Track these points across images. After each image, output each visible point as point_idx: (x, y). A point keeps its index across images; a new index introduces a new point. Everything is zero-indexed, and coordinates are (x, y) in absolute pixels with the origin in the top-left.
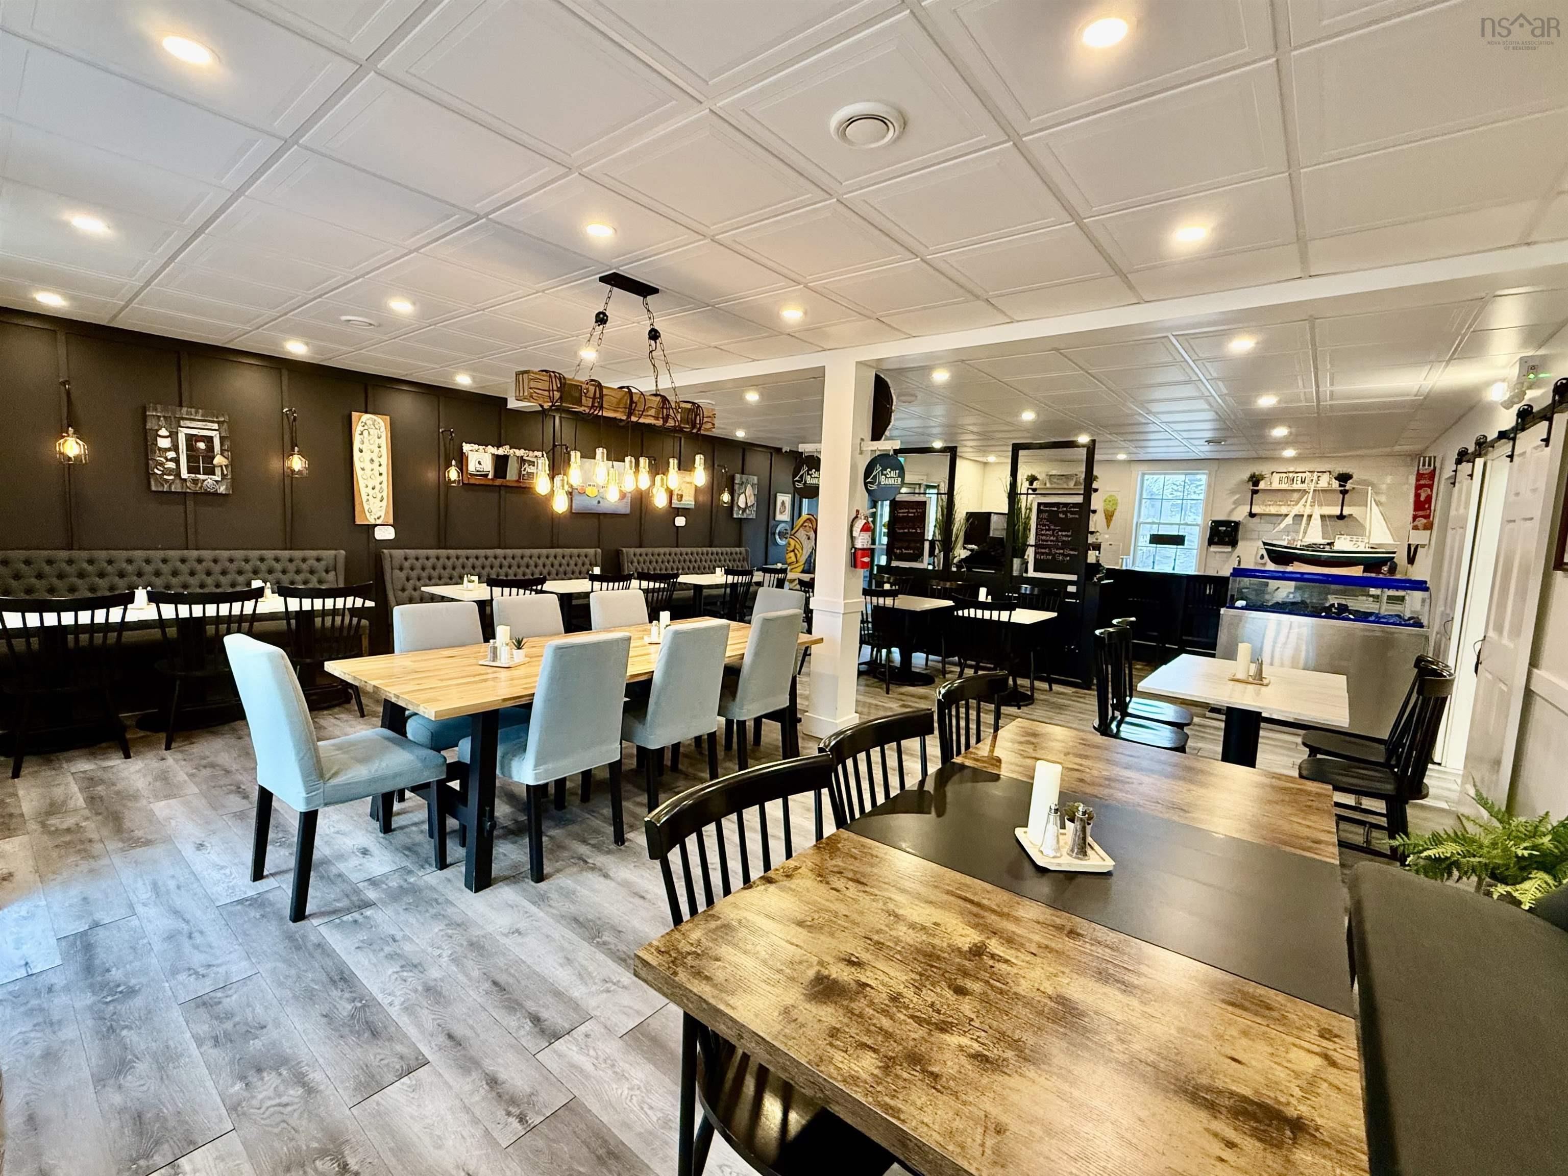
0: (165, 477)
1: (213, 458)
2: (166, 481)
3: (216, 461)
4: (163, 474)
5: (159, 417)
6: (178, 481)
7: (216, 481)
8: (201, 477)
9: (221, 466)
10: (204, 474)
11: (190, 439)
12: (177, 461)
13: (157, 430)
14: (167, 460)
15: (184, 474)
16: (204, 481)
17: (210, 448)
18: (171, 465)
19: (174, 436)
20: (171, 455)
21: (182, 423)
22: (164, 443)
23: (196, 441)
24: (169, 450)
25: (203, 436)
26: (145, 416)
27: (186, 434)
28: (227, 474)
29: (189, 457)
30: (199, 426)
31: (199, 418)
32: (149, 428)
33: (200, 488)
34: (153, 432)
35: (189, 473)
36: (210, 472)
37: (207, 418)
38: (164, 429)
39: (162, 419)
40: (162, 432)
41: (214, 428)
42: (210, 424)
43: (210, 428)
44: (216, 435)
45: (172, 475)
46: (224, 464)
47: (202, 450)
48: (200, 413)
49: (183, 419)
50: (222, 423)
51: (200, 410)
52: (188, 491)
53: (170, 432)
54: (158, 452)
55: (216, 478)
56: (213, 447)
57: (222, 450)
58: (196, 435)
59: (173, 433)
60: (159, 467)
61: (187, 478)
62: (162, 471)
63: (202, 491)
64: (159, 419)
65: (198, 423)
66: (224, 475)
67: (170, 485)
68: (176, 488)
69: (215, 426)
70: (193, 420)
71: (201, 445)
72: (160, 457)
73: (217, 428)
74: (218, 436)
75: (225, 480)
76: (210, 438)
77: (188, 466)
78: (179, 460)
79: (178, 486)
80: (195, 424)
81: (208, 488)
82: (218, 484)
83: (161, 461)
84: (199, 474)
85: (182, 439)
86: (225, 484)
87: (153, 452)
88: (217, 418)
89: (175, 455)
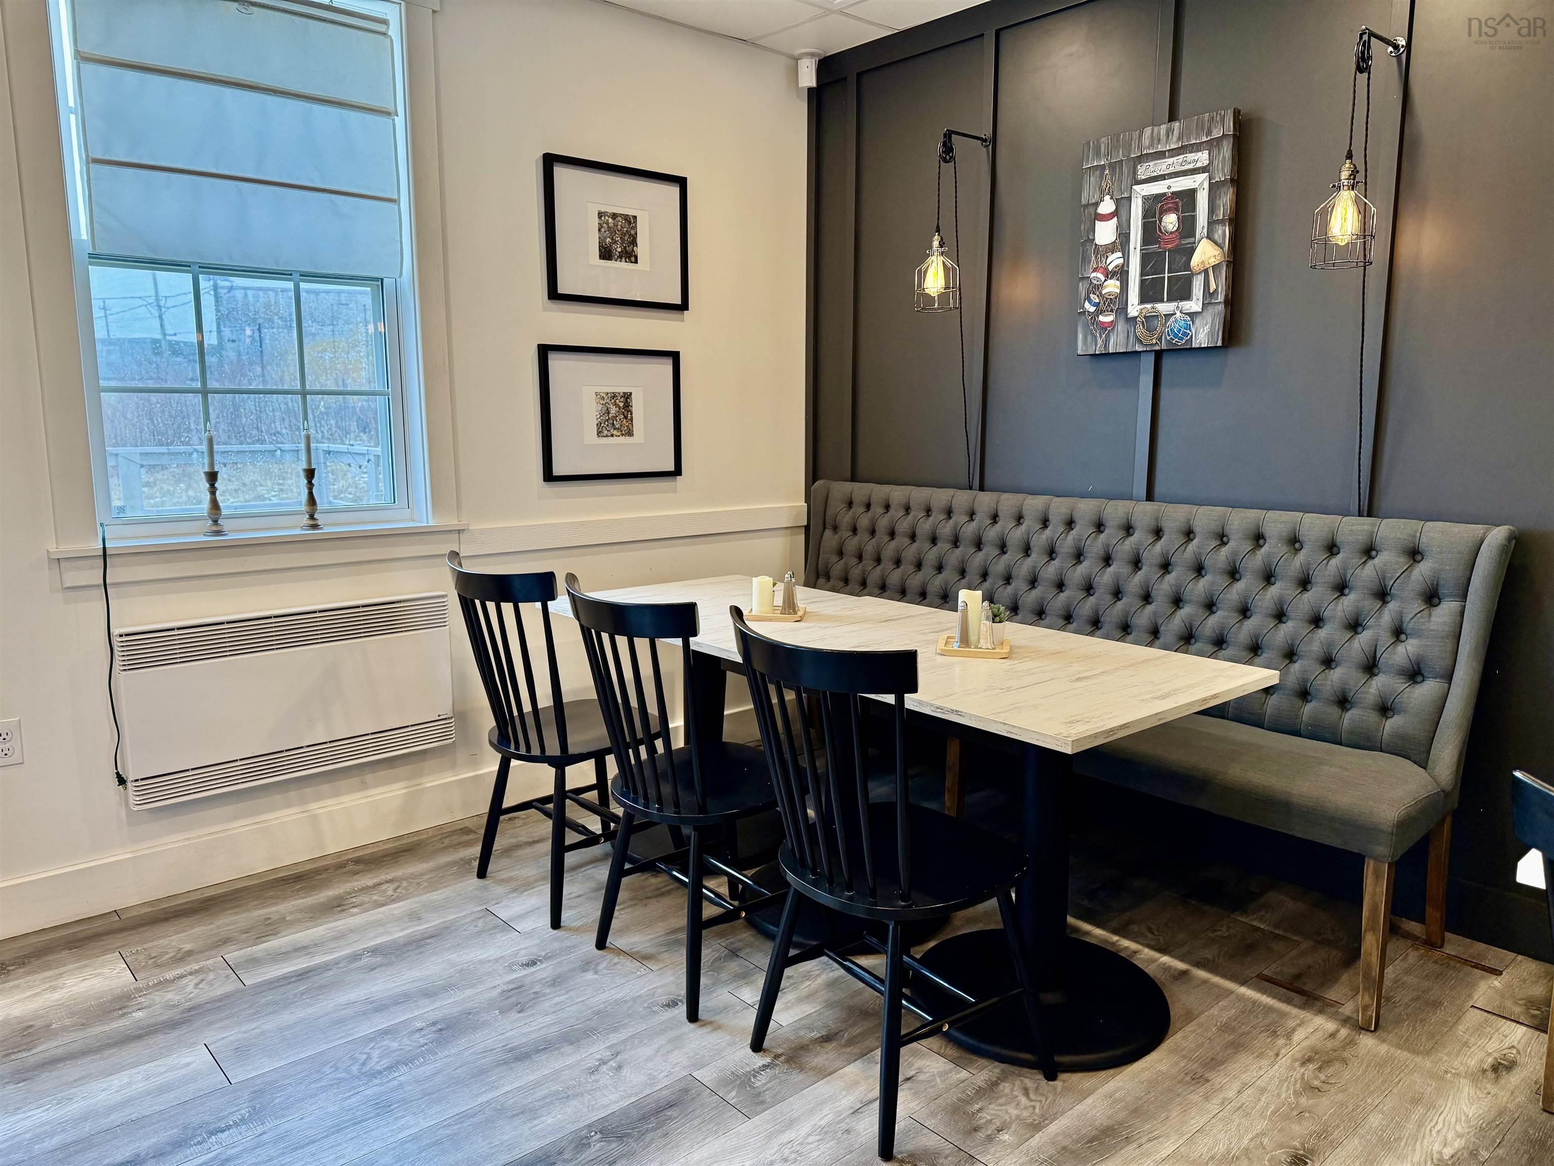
0: (1102, 318)
1: (1190, 251)
2: (1103, 327)
3: (1196, 260)
4: (1100, 312)
5: (1103, 167)
6: (1121, 326)
7: (1193, 315)
8: (1164, 308)
9: (1206, 271)
10: (1169, 300)
11: (1155, 207)
12: (1122, 273)
13: (1097, 204)
14: (1109, 275)
15: (1135, 308)
16: (1168, 316)
17: (1187, 226)
18: (1112, 287)
19: (1123, 212)
20: (1115, 260)
21: (1143, 171)
22: (1105, 233)
23: (1163, 212)
24: (1111, 248)
25: (1176, 194)
26: (1079, 175)
27: (1146, 199)
28: (1216, 291)
29: (1145, 258)
30: (1172, 170)
31: (1173, 146)
32: (1084, 202)
33: (1160, 339)
34: (1092, 210)
35: (1143, 301)
36: (1182, 292)
37: (1189, 140)
38: (1107, 198)
39: (1107, 172)
40: (1107, 206)
41: (1199, 165)
42: (1191, 156)
43: (1191, 166)
44: (1202, 183)
45: (1112, 311)
46: (1213, 261)
47: (1172, 233)
48: (1176, 133)
49: (1142, 159)
50: (1218, 144)
51: (1176, 125)
52: (1138, 348)
53: (1118, 202)
54: (1093, 258)
55: (1194, 305)
56: (1193, 219)
57: (1211, 223)
58: (1164, 194)
59: (1122, 204)
60: (1092, 296)
61: (1136, 314)
62: (1097, 305)
63: (1164, 347)
64: (1102, 173)
65: (1170, 161)
66: (1208, 295)
67: (1108, 336)
68: (1116, 343)
69: (1202, 158)
70: (1161, 155)
71: (1170, 221)
72: (1095, 270)
73: (1206, 162)
74: (1206, 185)
75: (1211, 309)
76: (1190, 195)
77: (1142, 283)
78: (1128, 271)
79: (1122, 337)
80: (1164, 167)
81: (1176, 335)
82: (1198, 321)
83: (1098, 279)
84: (1162, 301)
85: (1137, 215)
86: (1209, 320)
87: (1085, 260)
88: (1209, 133)
89: (1121, 260)
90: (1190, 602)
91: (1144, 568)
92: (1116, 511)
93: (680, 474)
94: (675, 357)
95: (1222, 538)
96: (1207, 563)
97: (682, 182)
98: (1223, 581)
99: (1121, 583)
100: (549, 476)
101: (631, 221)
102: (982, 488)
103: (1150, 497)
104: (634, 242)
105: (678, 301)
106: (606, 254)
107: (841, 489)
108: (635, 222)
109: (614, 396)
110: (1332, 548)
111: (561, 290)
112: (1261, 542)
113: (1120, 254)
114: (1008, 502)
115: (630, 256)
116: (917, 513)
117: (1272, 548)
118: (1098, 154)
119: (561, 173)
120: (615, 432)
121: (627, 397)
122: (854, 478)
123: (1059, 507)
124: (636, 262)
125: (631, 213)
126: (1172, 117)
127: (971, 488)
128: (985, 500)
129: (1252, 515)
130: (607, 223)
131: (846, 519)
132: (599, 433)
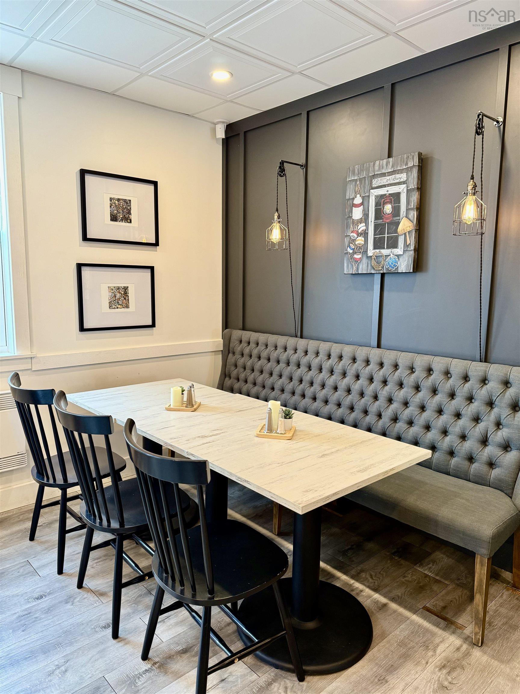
0: (356, 256)
1: (398, 224)
2: (356, 261)
3: (400, 228)
4: (354, 253)
5: (356, 180)
6: (365, 260)
7: (398, 256)
8: (385, 252)
9: (405, 234)
10: (387, 248)
11: (381, 201)
12: (365, 234)
13: (353, 199)
14: (359, 235)
15: (371, 252)
16: (387, 256)
17: (396, 211)
18: (360, 241)
19: (366, 203)
20: (362, 227)
21: (376, 182)
22: (357, 214)
23: (384, 203)
24: (360, 221)
25: (391, 195)
26: (345, 184)
27: (376, 197)
28: (410, 244)
29: (376, 227)
30: (389, 182)
31: (389, 171)
32: (347, 198)
33: (383, 267)
34: (351, 201)
35: (375, 248)
36: (393, 244)
37: (397, 167)
38: (358, 196)
39: (358, 183)
40: (358, 200)
41: (402, 180)
42: (398, 176)
43: (398, 181)
44: (403, 189)
45: (360, 252)
46: (409, 229)
47: (389, 214)
48: (391, 163)
49: (374, 176)
50: (411, 170)
51: (391, 159)
52: (373, 272)
53: (363, 198)
54: (352, 226)
55: (399, 251)
56: (399, 207)
57: (408, 210)
58: (385, 195)
59: (365, 199)
60: (351, 245)
61: (372, 255)
62: (353, 249)
63: (385, 272)
64: (356, 183)
65: (388, 178)
66: (406, 246)
67: (358, 265)
68: (363, 268)
69: (403, 177)
70: (383, 175)
71: (388, 208)
72: (352, 232)
73: (405, 179)
74: (405, 191)
75: (407, 254)
76: (397, 196)
77: (375, 238)
78: (368, 233)
79: (365, 266)
80: (385, 181)
81: (390, 266)
82: (401, 259)
83: (354, 237)
84: (384, 248)
85: (372, 205)
86: (407, 259)
87: (348, 226)
88: (407, 164)
89: (365, 228)
90: (396, 401)
91: (375, 382)
92: (361, 353)
93: (155, 327)
94: (152, 269)
95: (412, 369)
96: (405, 382)
97: (155, 184)
98: (412, 391)
99: (364, 389)
100: (82, 329)
101: (128, 202)
102: (302, 337)
103: (379, 346)
104: (129, 213)
105: (154, 242)
106: (114, 218)
107: (237, 334)
108: (130, 203)
109: (118, 288)
110: (466, 378)
111: (89, 236)
112: (431, 372)
113: (364, 224)
114: (312, 345)
115: (127, 219)
116: (270, 348)
117: (437, 377)
118: (354, 173)
119: (88, 178)
120: (119, 306)
121: (126, 289)
122: (244, 329)
123: (336, 349)
124: (131, 222)
125: (128, 198)
126: (390, 156)
127: (296, 337)
128: (302, 343)
129: (427, 358)
130: (115, 203)
131: (238, 349)
132: (110, 307)
